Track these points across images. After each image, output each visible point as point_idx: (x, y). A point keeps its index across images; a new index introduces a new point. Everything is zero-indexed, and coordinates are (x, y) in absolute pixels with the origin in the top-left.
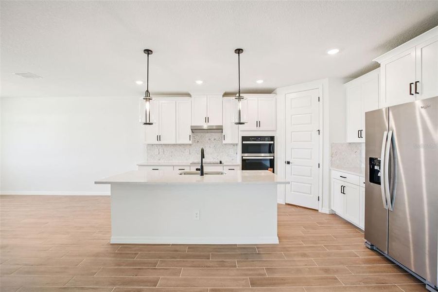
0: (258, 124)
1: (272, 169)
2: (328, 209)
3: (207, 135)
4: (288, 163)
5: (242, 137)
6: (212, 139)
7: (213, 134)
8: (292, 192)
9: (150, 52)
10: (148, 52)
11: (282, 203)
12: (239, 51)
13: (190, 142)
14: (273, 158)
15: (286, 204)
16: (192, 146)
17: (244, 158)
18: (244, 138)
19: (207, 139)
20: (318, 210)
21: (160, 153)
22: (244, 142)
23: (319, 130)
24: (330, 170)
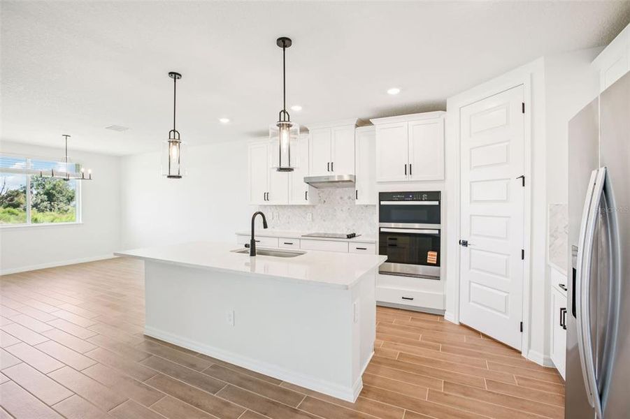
0: (408, 169)
1: (436, 254)
2: (542, 356)
3: (338, 190)
4: (465, 244)
5: (380, 193)
6: (346, 198)
7: (347, 189)
8: (471, 303)
9: (177, 76)
10: (175, 75)
11: (453, 321)
12: (284, 42)
13: (307, 203)
14: (437, 232)
15: (462, 325)
16: (317, 207)
17: (382, 230)
18: (383, 196)
19: (338, 198)
20: (520, 353)
21: (275, 218)
22: (382, 203)
23: (523, 177)
24: (548, 267)
